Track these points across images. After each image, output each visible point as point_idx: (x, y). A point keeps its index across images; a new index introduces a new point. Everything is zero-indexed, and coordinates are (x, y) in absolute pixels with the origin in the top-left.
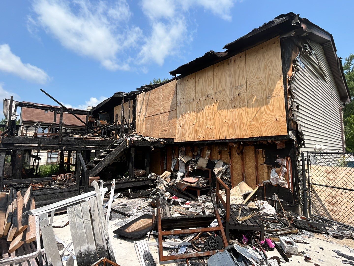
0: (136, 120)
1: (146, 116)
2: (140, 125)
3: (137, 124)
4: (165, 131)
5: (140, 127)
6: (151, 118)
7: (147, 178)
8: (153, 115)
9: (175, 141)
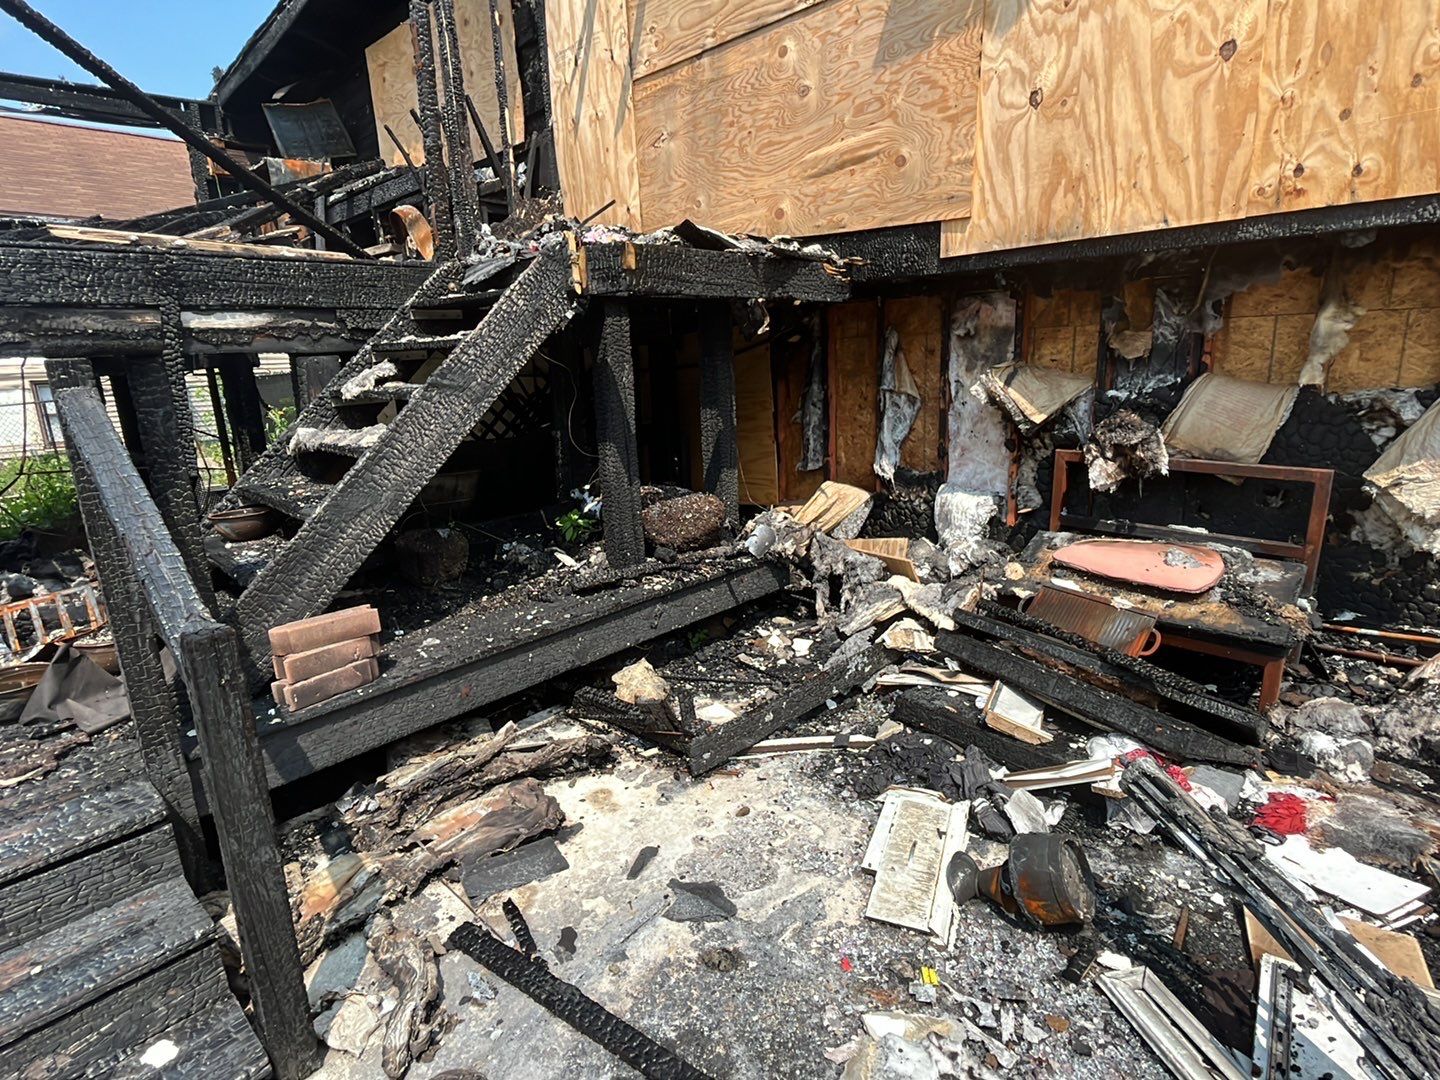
0: (557, 119)
1: (641, 70)
2: (590, 153)
3: (569, 149)
4: (841, 166)
5: (593, 166)
6: (692, 80)
7: (745, 553)
8: (710, 42)
9: (956, 245)
